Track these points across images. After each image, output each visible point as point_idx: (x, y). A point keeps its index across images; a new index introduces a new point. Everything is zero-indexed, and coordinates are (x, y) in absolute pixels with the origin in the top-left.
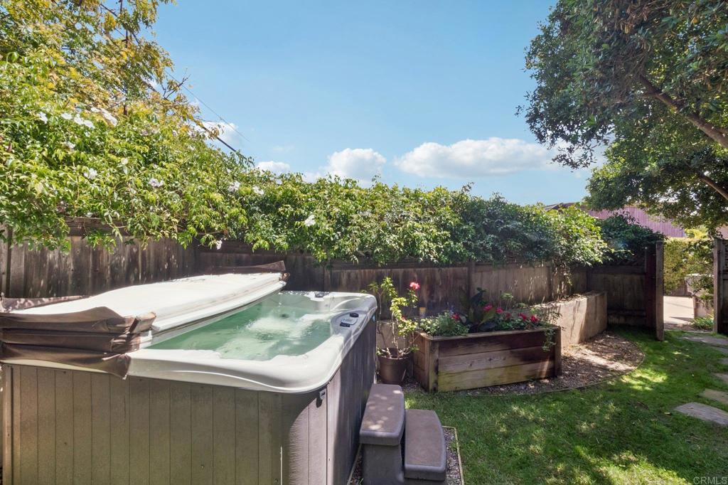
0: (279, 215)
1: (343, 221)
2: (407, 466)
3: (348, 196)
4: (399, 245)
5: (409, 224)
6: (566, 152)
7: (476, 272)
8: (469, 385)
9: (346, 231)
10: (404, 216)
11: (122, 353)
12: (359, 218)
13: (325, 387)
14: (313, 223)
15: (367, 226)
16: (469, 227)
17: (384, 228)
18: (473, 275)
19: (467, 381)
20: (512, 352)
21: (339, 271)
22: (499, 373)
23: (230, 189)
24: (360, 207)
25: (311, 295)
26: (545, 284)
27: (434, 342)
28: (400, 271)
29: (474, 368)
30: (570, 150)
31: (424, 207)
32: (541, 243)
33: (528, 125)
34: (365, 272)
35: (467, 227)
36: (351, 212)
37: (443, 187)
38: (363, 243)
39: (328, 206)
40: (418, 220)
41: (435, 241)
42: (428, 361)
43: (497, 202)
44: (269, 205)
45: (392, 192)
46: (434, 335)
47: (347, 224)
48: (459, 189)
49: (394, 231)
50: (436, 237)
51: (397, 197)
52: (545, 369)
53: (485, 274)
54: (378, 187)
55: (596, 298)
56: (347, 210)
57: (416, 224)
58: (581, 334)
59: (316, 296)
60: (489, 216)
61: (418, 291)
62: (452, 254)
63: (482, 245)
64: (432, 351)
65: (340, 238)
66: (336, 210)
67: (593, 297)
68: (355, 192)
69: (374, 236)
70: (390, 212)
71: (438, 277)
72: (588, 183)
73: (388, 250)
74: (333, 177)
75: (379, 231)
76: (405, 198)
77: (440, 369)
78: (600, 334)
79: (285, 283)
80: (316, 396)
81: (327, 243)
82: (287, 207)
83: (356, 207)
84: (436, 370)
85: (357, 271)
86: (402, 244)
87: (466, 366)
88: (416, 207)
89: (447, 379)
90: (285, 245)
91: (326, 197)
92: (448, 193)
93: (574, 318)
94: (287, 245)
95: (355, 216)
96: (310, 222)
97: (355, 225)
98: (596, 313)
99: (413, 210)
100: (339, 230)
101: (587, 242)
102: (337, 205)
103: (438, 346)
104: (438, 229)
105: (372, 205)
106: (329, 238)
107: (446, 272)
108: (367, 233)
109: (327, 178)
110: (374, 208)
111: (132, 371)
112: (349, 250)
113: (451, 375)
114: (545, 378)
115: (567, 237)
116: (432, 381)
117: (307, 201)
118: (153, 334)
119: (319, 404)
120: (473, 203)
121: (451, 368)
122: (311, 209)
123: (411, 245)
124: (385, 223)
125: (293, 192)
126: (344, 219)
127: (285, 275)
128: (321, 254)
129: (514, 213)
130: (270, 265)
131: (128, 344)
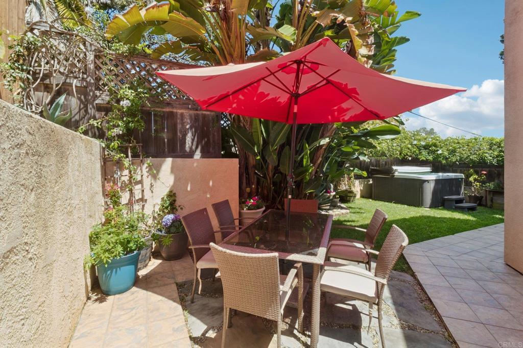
0: (430, 150)
2: (455, 205)
5: (482, 151)
9: (454, 154)
12: (460, 150)
13: (430, 180)
14: (442, 152)
15: (463, 153)
27: (490, 191)
36: (457, 148)
38: (461, 158)
39: (448, 147)
42: (488, 197)
44: (426, 147)
47: (455, 152)
56: (455, 148)
64: (489, 194)
65: (451, 157)
66: (451, 148)
69: (466, 156)
73: (472, 160)
75: (468, 154)
77: (493, 201)
79: (432, 170)
80: (427, 181)
81: (446, 158)
82: (433, 148)
86: (478, 158)
90: (432, 159)
97: (458, 152)
100: (451, 154)
102: (452, 146)
103: (492, 193)
108: (463, 155)
112: (454, 160)
116: (489, 204)
117: (440, 145)
122: (441, 148)
125: (435, 143)
127: (431, 168)
128: (444, 162)
130: (427, 165)
131: (394, 173)
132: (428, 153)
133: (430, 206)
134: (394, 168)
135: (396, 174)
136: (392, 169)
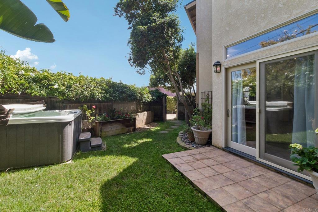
0: (42, 84)
1: (69, 87)
2: (91, 145)
3: (70, 79)
4: (89, 94)
5: (92, 88)
6: (139, 70)
7: (114, 104)
8: (111, 135)
9: (70, 90)
10: (90, 86)
11: (4, 119)
12: (75, 86)
13: (71, 121)
14: (58, 87)
15: (78, 88)
16: (112, 90)
17: (84, 89)
18: (113, 105)
19: (110, 133)
20: (123, 125)
21: (66, 104)
22: (119, 131)
23: (20, 73)
24: (75, 82)
25: (57, 111)
26: (136, 109)
27: (100, 123)
28: (89, 104)
29: (112, 129)
30: (140, 70)
31: (97, 83)
32: (133, 95)
33: (128, 62)
34: (76, 105)
35: (110, 90)
36: (72, 84)
37: (103, 78)
38: (76, 94)
39: (63, 82)
40: (95, 87)
41: (101, 93)
42: (98, 128)
43: (121, 83)
44: (37, 80)
45: (86, 78)
46: (100, 121)
47: (70, 88)
48: (108, 79)
49: (87, 90)
50: (101, 92)
51: (88, 80)
52: (132, 129)
53: (117, 105)
54: (81, 76)
55: (150, 112)
56: (70, 83)
57: (94, 88)
58: (145, 122)
59: (59, 111)
60: (117, 87)
61: (96, 109)
62: (106, 98)
63: (115, 95)
64: (99, 125)
65: (68, 92)
66: (66, 83)
67: (149, 112)
68: (73, 78)
69: (80, 92)
70: (86, 84)
71: (102, 106)
72: (149, 79)
73: (85, 97)
74: (63, 72)
75: (82, 90)
76: (91, 80)
77: (102, 131)
78: (151, 122)
79: (46, 108)
80: (69, 123)
81: (63, 94)
82: (45, 81)
83: (74, 82)
84: (101, 131)
85: (73, 104)
86: (90, 94)
87: (110, 129)
88: (94, 83)
89: (104, 133)
90: (45, 94)
91: (62, 78)
92: (105, 79)
93: (143, 118)
94: (46, 94)
95: (73, 85)
96: (56, 86)
97: (73, 88)
98: (150, 116)
99: (93, 84)
100: (67, 89)
101: (146, 96)
102: (66, 81)
103: (101, 124)
104: (102, 90)
105: (79, 82)
106: (64, 92)
107: (105, 104)
108: (78, 91)
109: (61, 72)
110: (80, 83)
111: (9, 123)
112: (71, 96)
113: (105, 132)
114: (132, 131)
115: (140, 94)
116: (99, 134)
117: (54, 80)
118: (13, 115)
119: (70, 125)
120: (113, 83)
121: (105, 130)
122: (56, 82)
123: (93, 95)
124: (84, 87)
125: (47, 76)
126: (69, 86)
127: (45, 105)
128: (61, 97)
129: (125, 87)
130: (38, 102)
131: (7, 116)
132: (40, 87)
133: (72, 157)
134: (7, 107)
135: (11, 118)
136: (4, 109)
